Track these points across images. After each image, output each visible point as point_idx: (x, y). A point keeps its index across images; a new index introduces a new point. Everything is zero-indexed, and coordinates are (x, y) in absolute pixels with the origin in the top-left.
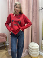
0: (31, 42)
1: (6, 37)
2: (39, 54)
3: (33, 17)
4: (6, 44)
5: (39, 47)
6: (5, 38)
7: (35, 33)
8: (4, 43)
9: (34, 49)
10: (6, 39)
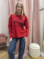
0: (32, 43)
1: (7, 38)
2: (39, 55)
3: (34, 17)
4: (6, 44)
5: (39, 47)
6: (5, 38)
7: (36, 33)
8: (4, 44)
9: (35, 50)
10: (7, 40)
